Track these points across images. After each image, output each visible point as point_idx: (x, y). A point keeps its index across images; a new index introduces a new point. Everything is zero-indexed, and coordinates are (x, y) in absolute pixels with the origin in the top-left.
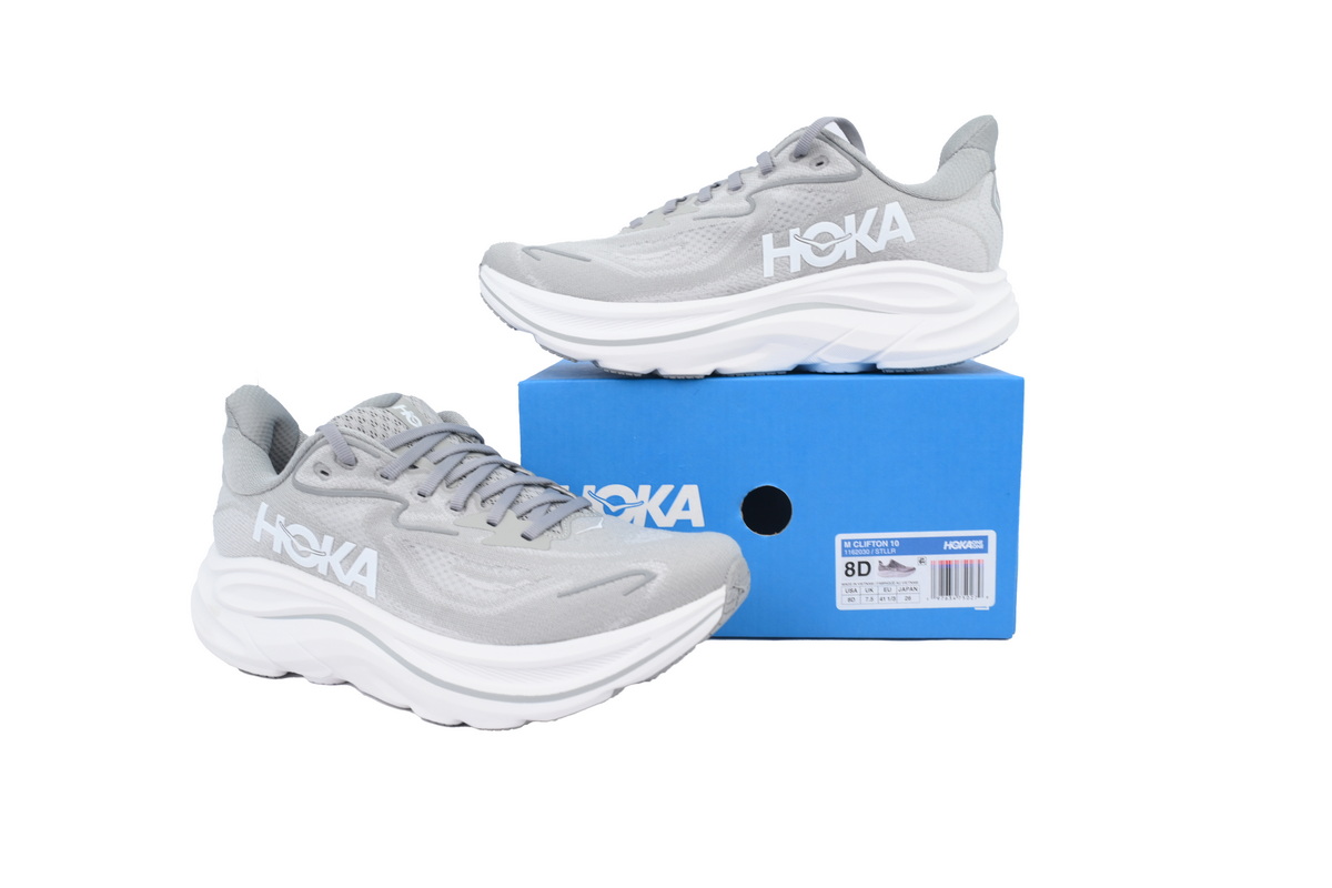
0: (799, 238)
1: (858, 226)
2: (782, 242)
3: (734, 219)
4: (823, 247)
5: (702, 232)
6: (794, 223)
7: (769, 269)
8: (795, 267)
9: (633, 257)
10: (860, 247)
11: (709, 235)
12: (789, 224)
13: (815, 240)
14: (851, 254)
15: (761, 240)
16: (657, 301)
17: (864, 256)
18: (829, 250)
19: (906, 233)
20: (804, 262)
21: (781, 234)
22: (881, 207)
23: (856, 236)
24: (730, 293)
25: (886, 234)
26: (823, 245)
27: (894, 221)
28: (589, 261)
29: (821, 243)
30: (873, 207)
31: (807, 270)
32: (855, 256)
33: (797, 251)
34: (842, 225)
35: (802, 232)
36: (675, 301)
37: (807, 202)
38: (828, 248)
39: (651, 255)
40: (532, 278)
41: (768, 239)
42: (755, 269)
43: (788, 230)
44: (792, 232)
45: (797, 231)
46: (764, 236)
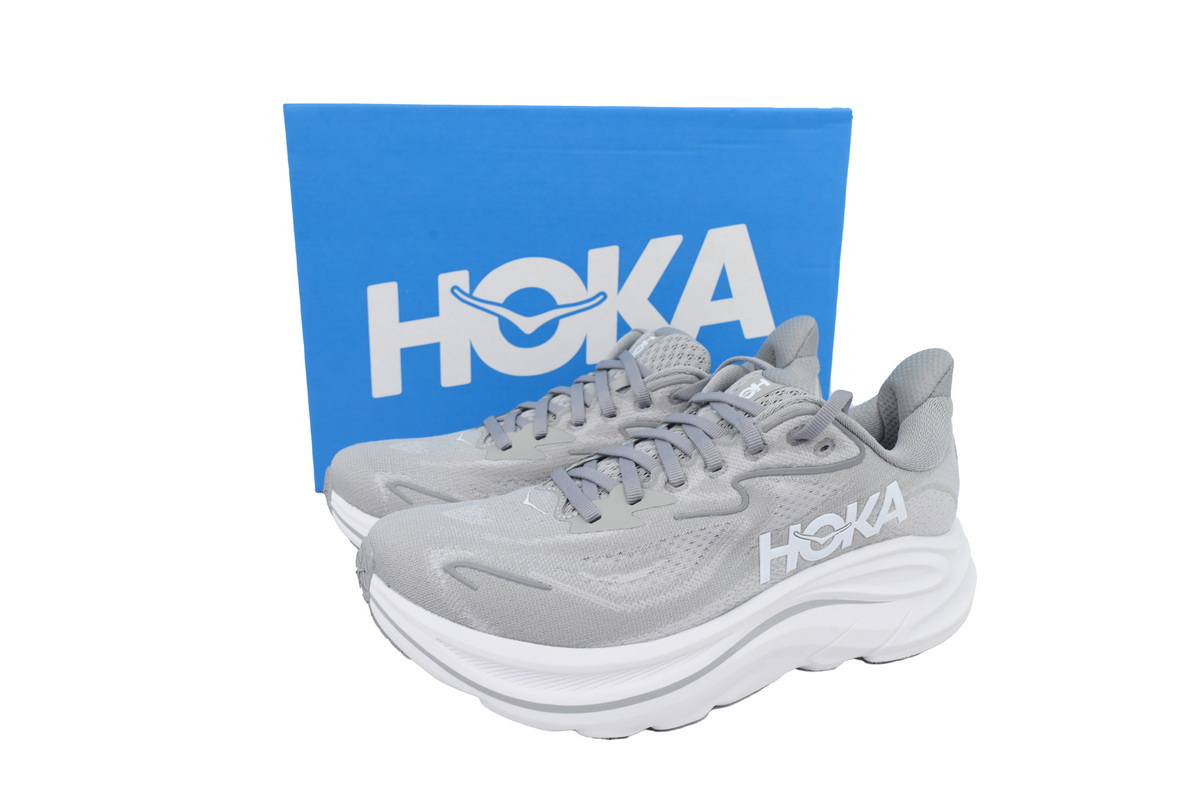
0: (800, 535)
1: (859, 514)
2: (779, 540)
3: (726, 519)
5: (690, 538)
6: (795, 520)
7: (765, 574)
9: (608, 579)
10: (857, 534)
11: (698, 541)
12: (790, 521)
13: (815, 535)
14: (848, 543)
15: (758, 541)
16: (647, 640)
17: (860, 542)
19: (901, 513)
20: (800, 558)
21: (780, 532)
22: (883, 491)
23: (855, 525)
25: (883, 518)
26: (823, 539)
27: (893, 504)
28: (548, 588)
29: (822, 537)
30: (875, 493)
31: (803, 565)
32: (851, 544)
33: (796, 547)
34: (844, 515)
35: (803, 529)
36: (668, 635)
37: (812, 495)
38: (827, 541)
39: (631, 576)
40: (469, 617)
41: (765, 539)
42: (751, 577)
43: (787, 528)
44: (793, 528)
45: (797, 527)
46: (761, 537)
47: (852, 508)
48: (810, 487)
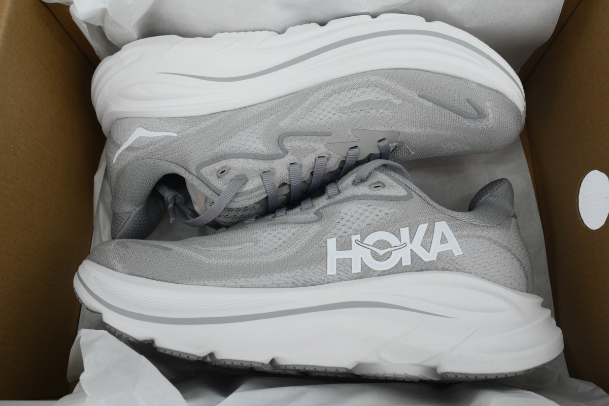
0: (361, 243)
1: (412, 238)
2: (345, 245)
4: (381, 252)
6: (356, 230)
8: (356, 269)
10: (414, 255)
12: (351, 231)
13: (373, 246)
14: (407, 262)
15: (326, 242)
16: (224, 286)
17: (418, 266)
18: (387, 256)
19: (454, 248)
20: (364, 265)
21: (344, 239)
22: (431, 223)
24: (295, 285)
25: (437, 248)
26: (382, 251)
27: (443, 236)
29: (380, 249)
30: (424, 223)
31: (366, 273)
32: (409, 263)
33: (358, 255)
34: (398, 236)
35: (363, 239)
37: (367, 214)
38: (386, 253)
41: (332, 243)
42: (318, 266)
43: (350, 236)
44: (354, 238)
45: (358, 237)
46: (328, 240)
47: (405, 232)
48: (365, 207)
